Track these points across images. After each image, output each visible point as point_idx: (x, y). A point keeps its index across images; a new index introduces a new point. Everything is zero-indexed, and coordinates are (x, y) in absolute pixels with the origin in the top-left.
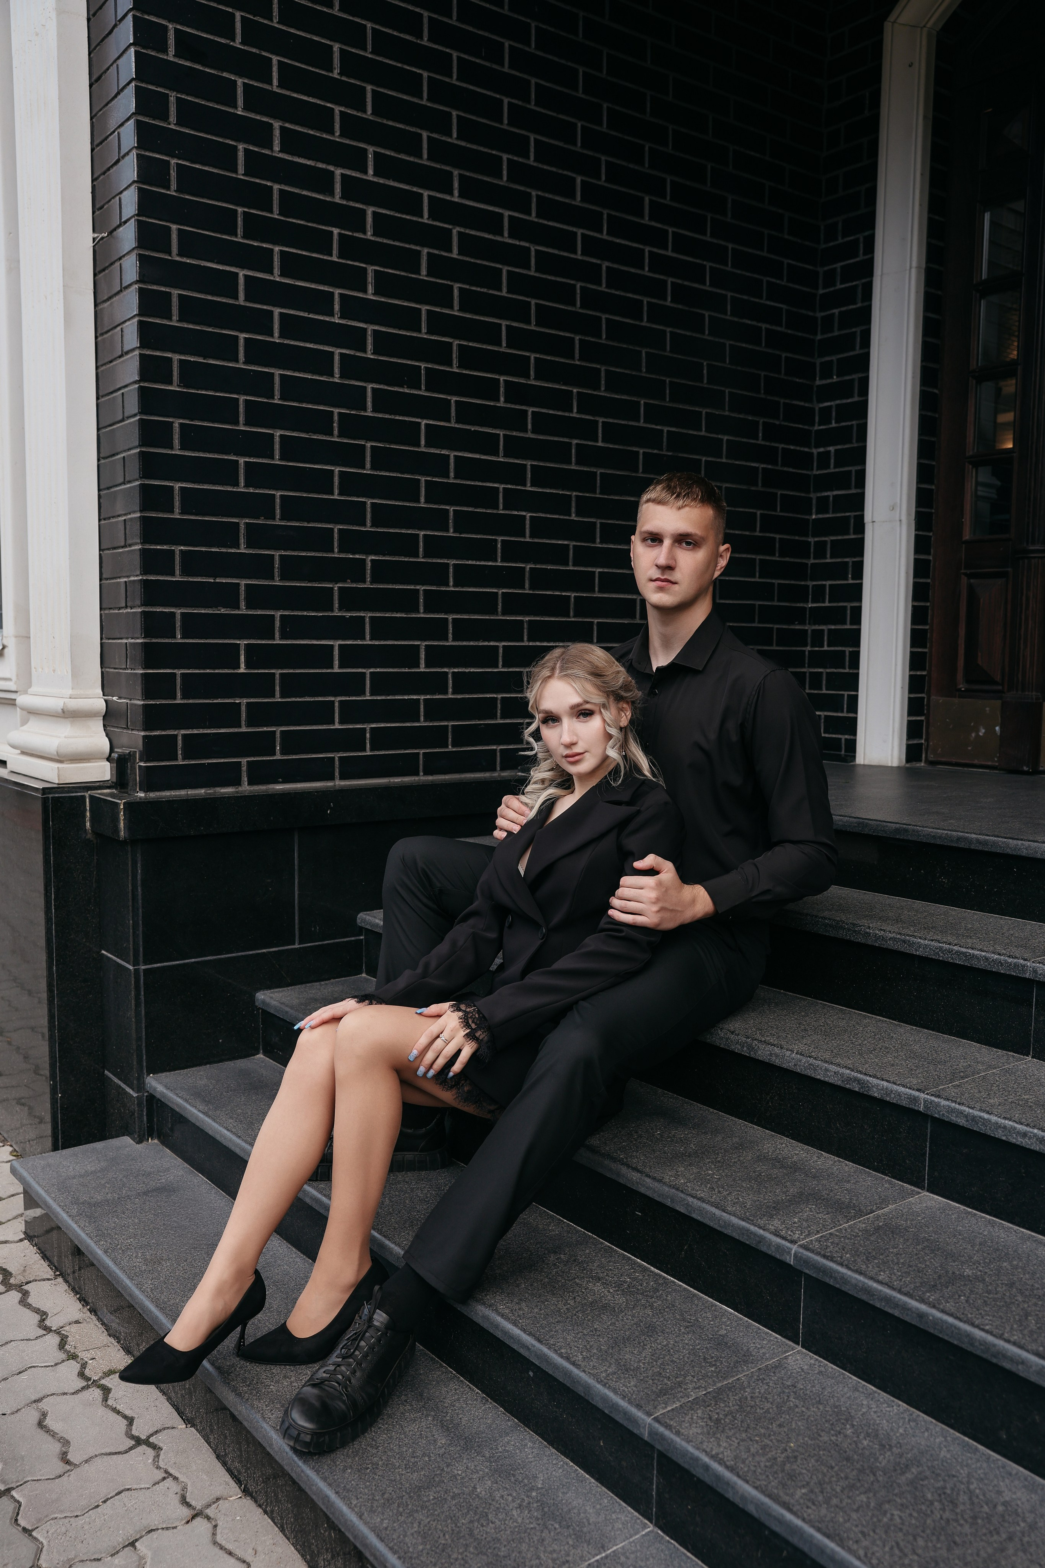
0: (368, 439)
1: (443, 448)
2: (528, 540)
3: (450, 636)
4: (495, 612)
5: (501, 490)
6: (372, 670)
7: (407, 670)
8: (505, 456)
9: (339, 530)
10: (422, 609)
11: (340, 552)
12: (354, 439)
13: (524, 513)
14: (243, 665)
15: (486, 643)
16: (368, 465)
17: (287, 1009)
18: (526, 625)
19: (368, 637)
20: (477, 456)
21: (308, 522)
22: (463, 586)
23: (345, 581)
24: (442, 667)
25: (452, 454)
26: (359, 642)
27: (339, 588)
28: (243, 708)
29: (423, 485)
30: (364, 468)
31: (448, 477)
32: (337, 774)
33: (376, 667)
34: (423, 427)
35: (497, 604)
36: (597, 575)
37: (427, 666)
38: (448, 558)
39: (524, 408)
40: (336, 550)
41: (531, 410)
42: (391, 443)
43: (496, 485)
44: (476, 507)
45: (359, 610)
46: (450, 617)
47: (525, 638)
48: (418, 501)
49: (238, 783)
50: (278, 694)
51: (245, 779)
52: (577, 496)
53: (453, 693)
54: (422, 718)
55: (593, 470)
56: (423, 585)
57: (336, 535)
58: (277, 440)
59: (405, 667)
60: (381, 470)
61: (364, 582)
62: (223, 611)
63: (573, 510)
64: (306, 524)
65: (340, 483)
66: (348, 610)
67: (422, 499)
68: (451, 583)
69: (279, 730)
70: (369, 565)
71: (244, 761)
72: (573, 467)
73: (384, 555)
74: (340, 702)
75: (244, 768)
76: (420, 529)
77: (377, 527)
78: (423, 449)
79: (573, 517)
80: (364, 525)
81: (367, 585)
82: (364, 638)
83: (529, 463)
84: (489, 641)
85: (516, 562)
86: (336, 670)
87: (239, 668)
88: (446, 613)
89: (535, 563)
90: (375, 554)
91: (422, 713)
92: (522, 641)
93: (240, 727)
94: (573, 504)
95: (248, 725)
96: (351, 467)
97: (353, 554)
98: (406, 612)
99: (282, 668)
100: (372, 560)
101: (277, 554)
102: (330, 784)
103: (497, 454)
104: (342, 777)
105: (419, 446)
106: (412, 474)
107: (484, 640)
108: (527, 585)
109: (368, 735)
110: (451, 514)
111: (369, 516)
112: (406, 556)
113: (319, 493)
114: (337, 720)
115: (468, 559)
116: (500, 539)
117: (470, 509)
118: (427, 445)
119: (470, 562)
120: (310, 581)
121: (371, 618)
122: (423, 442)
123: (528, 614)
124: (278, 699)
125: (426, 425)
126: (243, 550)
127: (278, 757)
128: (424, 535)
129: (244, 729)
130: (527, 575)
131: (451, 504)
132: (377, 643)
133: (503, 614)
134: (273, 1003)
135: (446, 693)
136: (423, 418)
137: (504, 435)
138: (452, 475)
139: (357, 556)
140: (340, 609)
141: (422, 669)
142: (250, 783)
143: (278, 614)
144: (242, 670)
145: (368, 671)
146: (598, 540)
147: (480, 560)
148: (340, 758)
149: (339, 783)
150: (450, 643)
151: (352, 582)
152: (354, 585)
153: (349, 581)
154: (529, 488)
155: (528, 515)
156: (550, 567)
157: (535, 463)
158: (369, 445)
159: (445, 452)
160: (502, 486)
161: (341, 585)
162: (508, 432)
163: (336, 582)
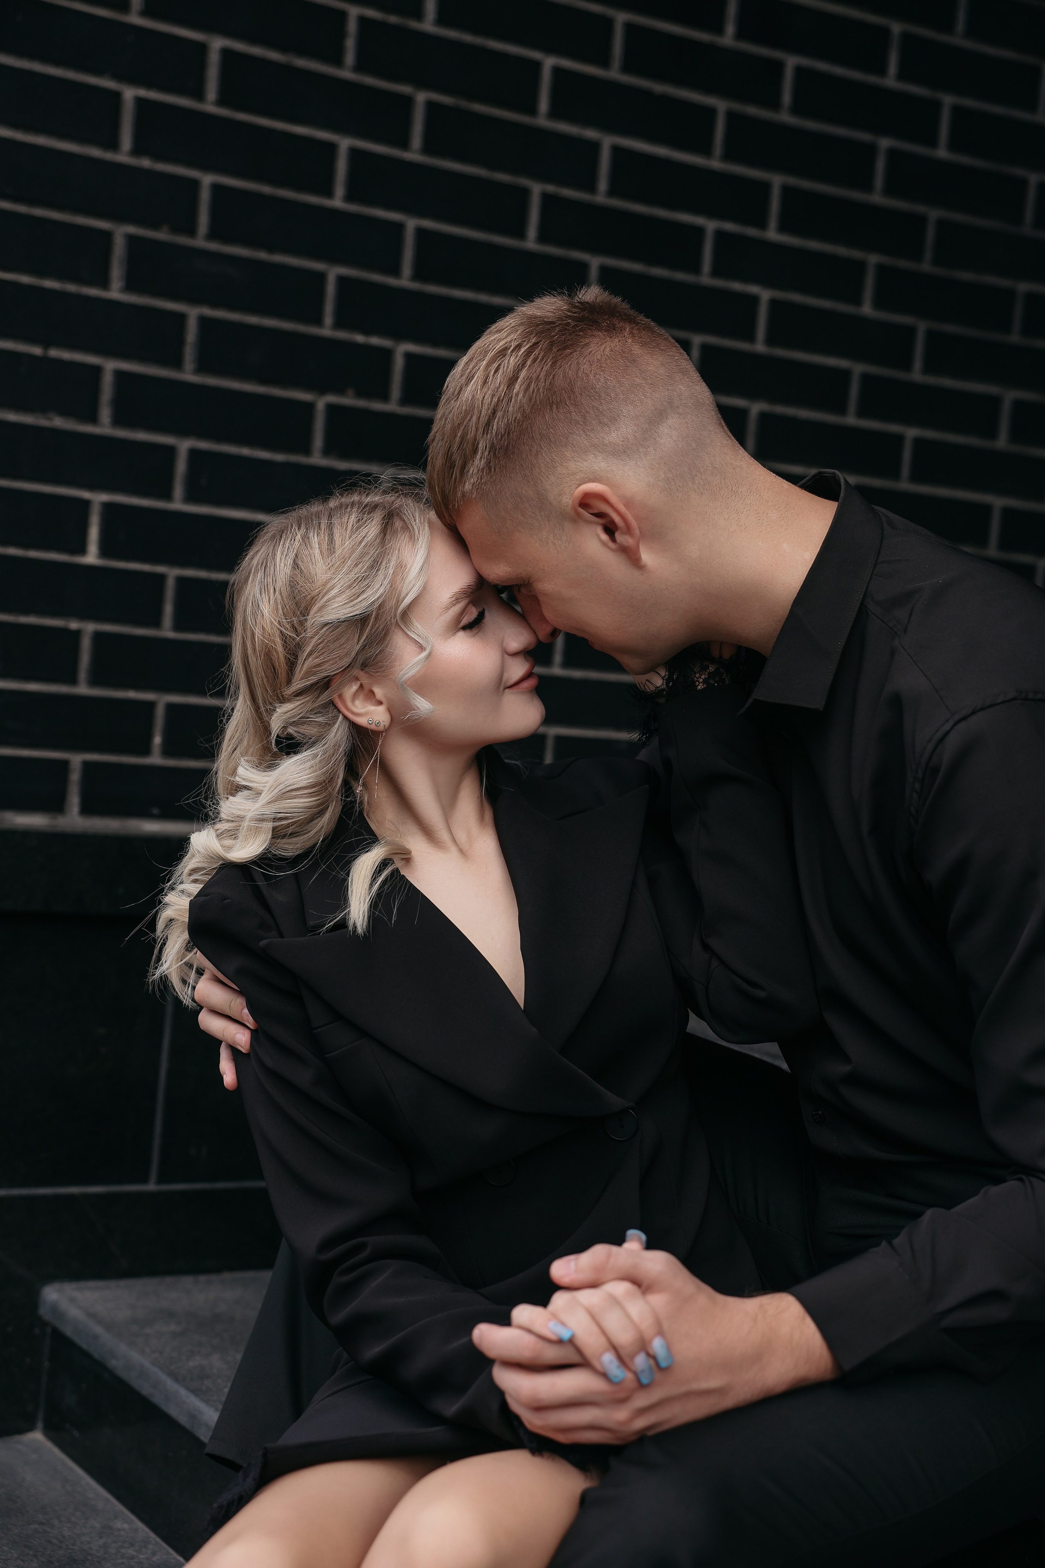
0: (422, 84)
1: (587, 125)
2: (761, 348)
5: (710, 233)
8: (726, 158)
9: (340, 278)
11: (337, 325)
12: (390, 79)
13: (755, 289)
14: (93, 548)
16: (417, 141)
17: (98, 1330)
21: (271, 250)
23: (340, 390)
25: (608, 142)
27: (330, 408)
28: (86, 644)
29: (536, 201)
30: (405, 147)
31: (594, 190)
34: (547, 73)
39: (777, 54)
40: (328, 321)
41: (792, 62)
43: (700, 221)
48: (522, 236)
49: (57, 806)
50: (168, 617)
51: (74, 800)
52: (879, 264)
53: (562, 667)
55: (922, 209)
57: (330, 289)
58: (214, 59)
60: (444, 157)
61: (385, 398)
62: (58, 422)
63: (868, 294)
64: (263, 255)
65: (349, 175)
67: (532, 233)
69: (163, 700)
70: (399, 363)
71: (77, 759)
72: (878, 199)
73: (435, 344)
75: (75, 776)
77: (426, 281)
78: (542, 121)
79: (867, 309)
80: (397, 274)
81: (392, 406)
83: (777, 180)
87: (82, 550)
89: (772, 401)
93: (73, 680)
94: (869, 281)
95: (95, 680)
96: (377, 140)
97: (367, 332)
99: (183, 564)
100: (409, 356)
101: (193, 313)
103: (706, 152)
105: (534, 112)
106: (514, 173)
111: (408, 255)
113: (300, 188)
118: (554, 114)
120: (263, 381)
122: (544, 105)
124: (167, 631)
125: (555, 68)
126: (116, 292)
127: (156, 759)
129: (83, 689)
131: (596, 252)
134: (74, 1312)
136: (549, 50)
138: (603, 185)
140: (328, 451)
142: (87, 809)
143: (184, 445)
144: (92, 557)
146: (919, 366)
151: (360, 394)
152: (362, 403)
153: (350, 392)
154: (772, 234)
155: (765, 295)
156: (804, 414)
157: (792, 181)
158: (421, 97)
159: (590, 134)
160: (711, 226)
161: (332, 399)
162: (737, 107)
163: (323, 391)
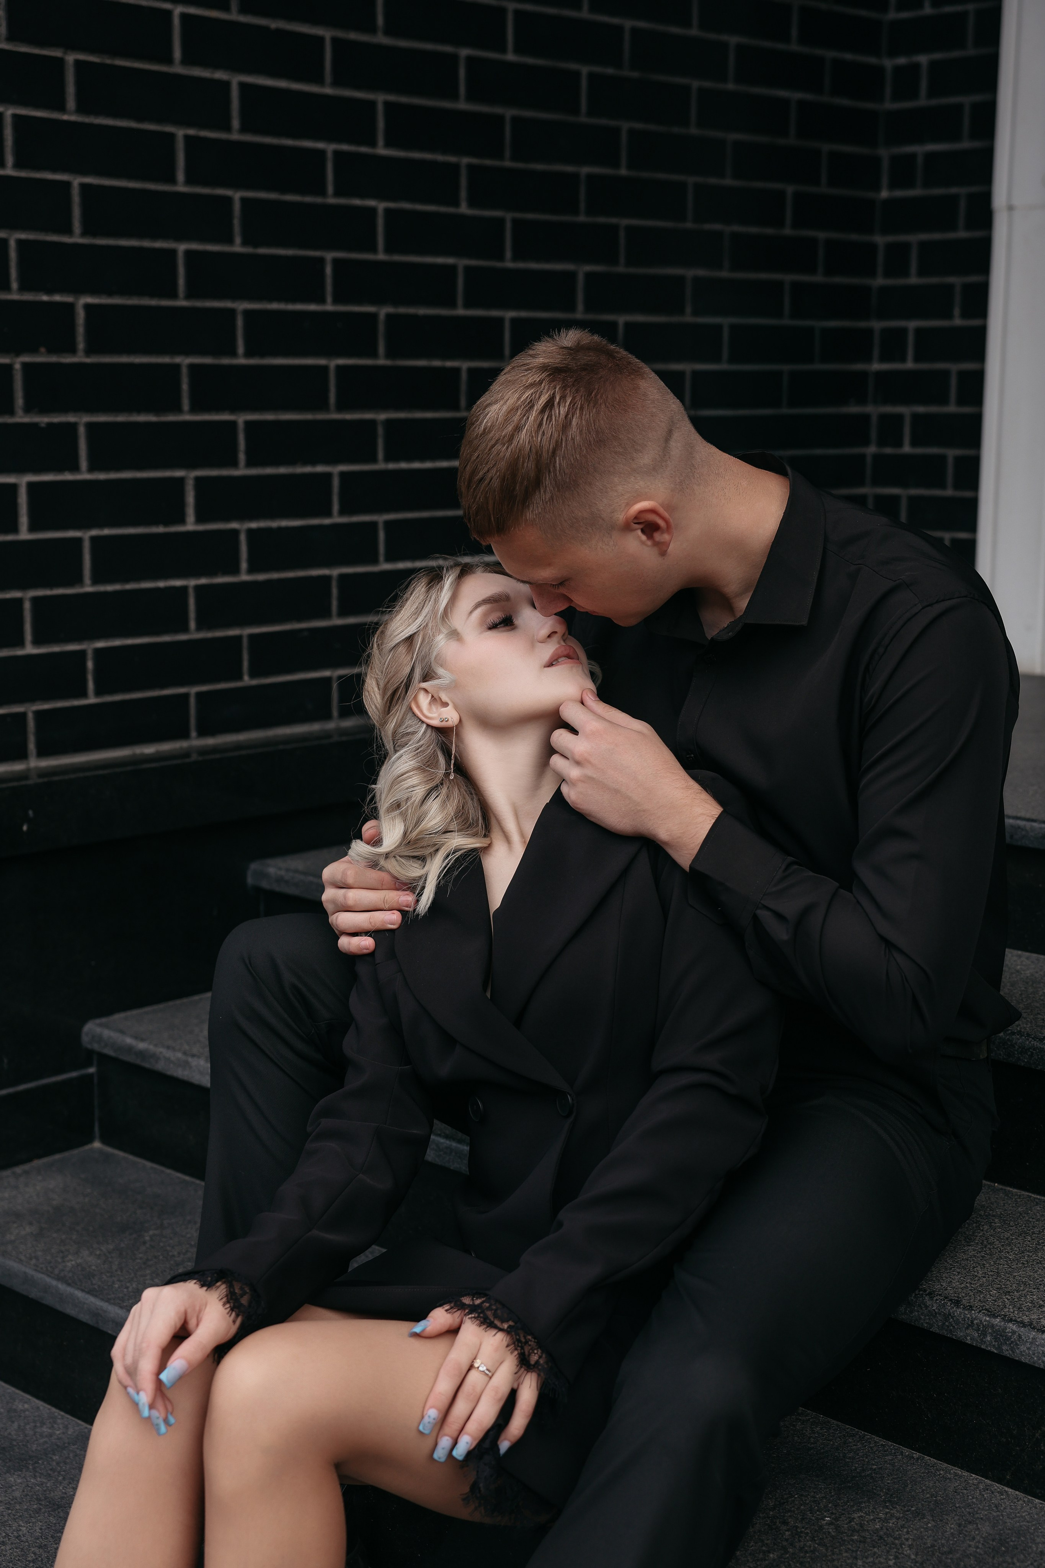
0: (69, 46)
1: (216, 67)
2: (381, 256)
3: (242, 457)
4: (323, 406)
5: (330, 155)
6: (94, 532)
7: (161, 529)
8: (336, 83)
9: (20, 242)
10: (186, 404)
11: (23, 288)
12: (41, 44)
13: (371, 203)
15: (308, 469)
16: (71, 103)
18: (380, 431)
19: (84, 464)
20: (282, 84)
22: (263, 355)
23: (34, 350)
24: (228, 519)
25: (237, 80)
26: (68, 477)
27: (26, 367)
29: (180, 146)
30: (61, 107)
31: (228, 128)
32: (32, 746)
33: (101, 526)
34: (176, 21)
35: (326, 390)
36: (507, 326)
37: (199, 519)
38: (234, 297)
40: (15, 285)
42: (115, 54)
43: (320, 145)
44: (284, 191)
45: (65, 410)
46: (241, 419)
47: (381, 455)
48: (172, 180)
52: (470, 167)
53: (251, 570)
54: (192, 625)
55: (498, 110)
56: (187, 353)
57: (13, 255)
59: (156, 523)
60: (97, 114)
61: (73, 350)
63: (463, 194)
65: (17, 143)
66: (44, 410)
67: (181, 176)
68: (241, 350)
70: (81, 316)
72: (462, 105)
73: (110, 294)
74: (35, 600)
76: (179, 238)
77: (94, 235)
78: (178, 69)
79: (464, 209)
80: (69, 231)
81: (80, 358)
82: (75, 468)
83: (379, 99)
84: (314, 463)
85: (360, 302)
86: (24, 535)
88: (233, 410)
89: (395, 304)
90: (93, 292)
91: (192, 614)
92: (374, 460)
94: (464, 182)
96: (36, 107)
97: (49, 292)
98: (158, 411)
100: (88, 307)
102: (18, 767)
103: (319, 80)
104: (42, 753)
105: (169, 61)
106: (159, 121)
107: (305, 463)
108: (381, 349)
109: (90, 665)
110: (237, 207)
111: (77, 212)
112: (152, 295)
114: (28, 636)
115: (271, 299)
116: (330, 256)
117: (273, 196)
118: (187, 61)
119: (275, 306)
121: (90, 426)
122: (177, 54)
123: (385, 407)
125: (184, 17)
128: (188, 253)
130: (381, 328)
131: (237, 186)
132: (102, 476)
133: (340, 408)
135: (236, 571)
137: (334, 40)
138: (236, 123)
139: (57, 298)
140: (28, 408)
141: (191, 525)
145: (86, 535)
146: (508, 254)
147: (294, 300)
148: (38, 714)
149: (35, 763)
150: (241, 471)
151: (51, 351)
152: (53, 359)
153: (43, 350)
154: (382, 151)
155: (381, 206)
156: (422, 311)
157: (392, 98)
158: (71, 58)
159: (220, 75)
160: (330, 148)
161: (27, 359)
162: (340, 34)
163: (18, 353)
